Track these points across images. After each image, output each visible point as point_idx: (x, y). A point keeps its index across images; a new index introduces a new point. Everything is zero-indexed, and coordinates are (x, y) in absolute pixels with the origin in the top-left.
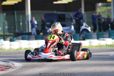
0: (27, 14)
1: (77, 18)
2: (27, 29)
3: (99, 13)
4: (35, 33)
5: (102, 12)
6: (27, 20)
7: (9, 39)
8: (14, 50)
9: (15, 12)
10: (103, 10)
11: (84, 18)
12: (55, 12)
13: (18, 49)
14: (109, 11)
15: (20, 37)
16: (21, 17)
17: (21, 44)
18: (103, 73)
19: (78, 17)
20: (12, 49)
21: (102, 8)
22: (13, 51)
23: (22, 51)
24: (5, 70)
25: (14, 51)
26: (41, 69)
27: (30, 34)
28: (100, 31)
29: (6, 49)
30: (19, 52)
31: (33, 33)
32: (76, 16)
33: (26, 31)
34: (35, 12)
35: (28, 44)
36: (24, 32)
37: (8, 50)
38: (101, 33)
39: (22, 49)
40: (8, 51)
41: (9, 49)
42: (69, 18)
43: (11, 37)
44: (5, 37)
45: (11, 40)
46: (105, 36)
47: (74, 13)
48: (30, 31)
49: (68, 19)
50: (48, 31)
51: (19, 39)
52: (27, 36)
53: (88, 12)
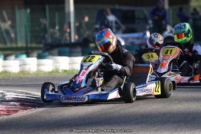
0: (67, 11)
1: (156, 18)
6: (67, 21)
7: (35, 54)
8: (44, 73)
9: (47, 7)
12: (117, 7)
13: (52, 71)
15: (56, 51)
16: (57, 15)
17: (57, 63)
20: (41, 71)
22: (43, 75)
23: (59, 75)
24: (30, 109)
25: (45, 75)
27: (72, 45)
29: (31, 73)
30: (53, 77)
32: (153, 13)
35: (69, 64)
37: (34, 73)
39: (59, 73)
40: (35, 76)
41: (37, 71)
42: (142, 17)
43: (40, 52)
44: (30, 51)
45: (40, 57)
48: (73, 40)
49: (139, 19)
51: (53, 55)
52: (67, 49)
53: (175, 7)
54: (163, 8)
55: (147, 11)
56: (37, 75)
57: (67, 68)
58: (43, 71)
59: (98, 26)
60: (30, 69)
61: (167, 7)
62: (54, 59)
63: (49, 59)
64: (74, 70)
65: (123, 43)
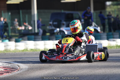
0: (33, 14)
1: (86, 18)
2: (33, 29)
3: (109, 12)
5: (112, 11)
6: (33, 19)
7: (14, 39)
8: (19, 51)
9: (21, 11)
10: (113, 10)
11: (93, 17)
12: (63, 11)
13: (24, 50)
15: (26, 38)
16: (27, 16)
17: (27, 44)
18: (113, 75)
19: (87, 16)
20: (17, 50)
21: (112, 6)
22: (18, 52)
23: (28, 52)
24: (11, 72)
25: (20, 52)
26: (48, 71)
27: (37, 34)
28: (110, 31)
29: (11, 51)
30: (24, 53)
32: (84, 15)
34: (42, 11)
35: (34, 45)
36: (30, 32)
37: (13, 51)
38: (111, 33)
39: (28, 51)
40: (14, 52)
41: (15, 50)
42: (78, 17)
43: (17, 38)
45: (16, 41)
46: (115, 36)
47: (83, 12)
48: (36, 31)
50: (55, 31)
51: (25, 40)
52: (33, 37)
54: (90, 12)
55: (80, 14)
56: (15, 52)
57: (33, 48)
58: (19, 50)
59: (51, 23)
60: (11, 48)
61: (92, 11)
62: (25, 42)
63: (22, 42)
64: (37, 49)
65: (66, 33)
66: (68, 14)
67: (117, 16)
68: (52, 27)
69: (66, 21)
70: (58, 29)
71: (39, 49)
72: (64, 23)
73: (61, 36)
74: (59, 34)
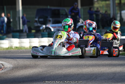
0: (17, 10)
1: (73, 14)
2: (18, 26)
3: (97, 8)
4: (27, 30)
5: (100, 7)
6: (18, 16)
8: (3, 49)
9: (5, 7)
10: (101, 5)
12: (49, 7)
13: (9, 47)
14: (108, 6)
15: (11, 35)
16: (11, 12)
19: (74, 12)
21: (100, 2)
22: (3, 50)
23: (13, 50)
26: (33, 70)
27: (21, 31)
30: (9, 52)
31: (24, 31)
32: (71, 11)
33: (16, 28)
34: (27, 7)
35: (19, 43)
36: (15, 29)
38: (99, 30)
39: (13, 48)
42: (64, 13)
48: (21, 28)
49: (62, 15)
50: (41, 28)
51: (9, 37)
52: (18, 34)
53: (85, 7)
54: (77, 8)
55: (67, 10)
57: (18, 45)
59: (37, 19)
61: (79, 7)
62: (10, 40)
63: (6, 40)
64: (22, 47)
65: (52, 30)
66: (55, 10)
67: (106, 11)
68: (37, 24)
69: (52, 17)
70: (44, 26)
71: (24, 47)
72: (51, 19)
73: (47, 33)
74: (45, 31)
